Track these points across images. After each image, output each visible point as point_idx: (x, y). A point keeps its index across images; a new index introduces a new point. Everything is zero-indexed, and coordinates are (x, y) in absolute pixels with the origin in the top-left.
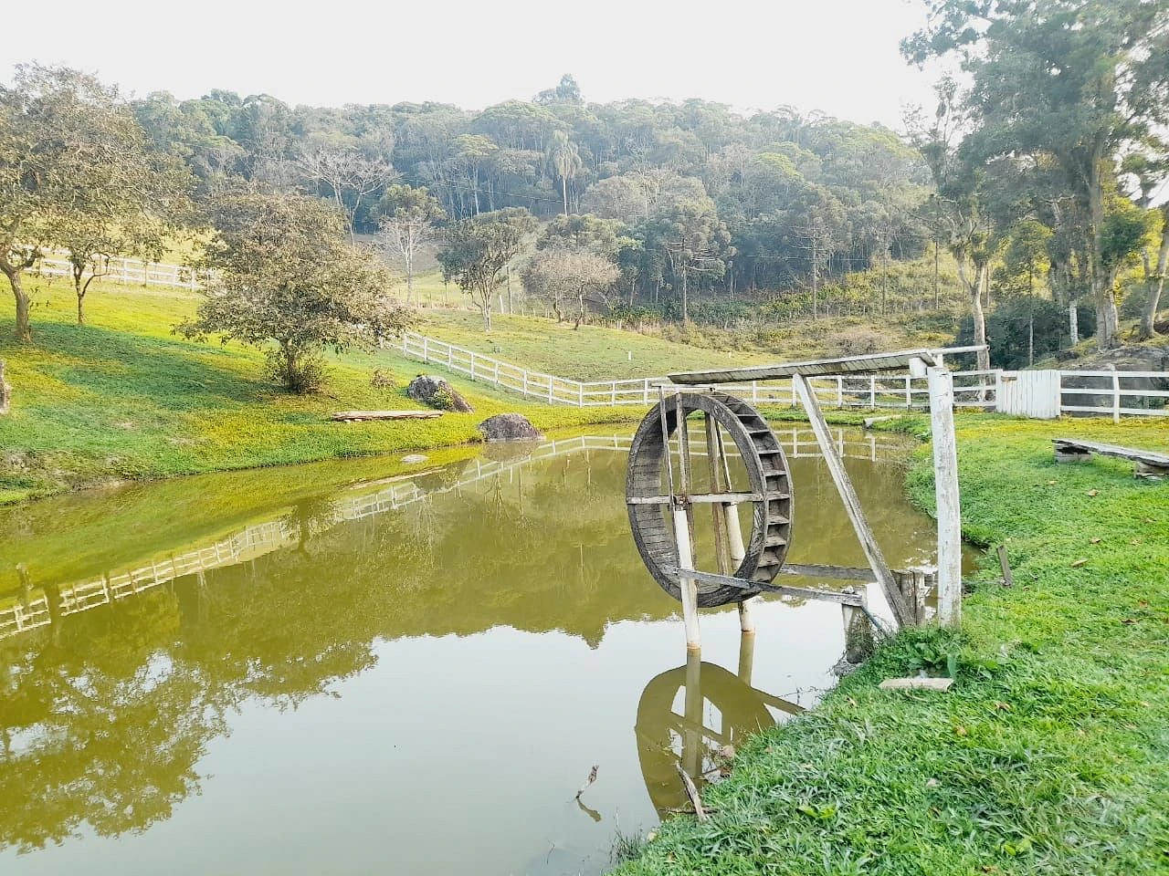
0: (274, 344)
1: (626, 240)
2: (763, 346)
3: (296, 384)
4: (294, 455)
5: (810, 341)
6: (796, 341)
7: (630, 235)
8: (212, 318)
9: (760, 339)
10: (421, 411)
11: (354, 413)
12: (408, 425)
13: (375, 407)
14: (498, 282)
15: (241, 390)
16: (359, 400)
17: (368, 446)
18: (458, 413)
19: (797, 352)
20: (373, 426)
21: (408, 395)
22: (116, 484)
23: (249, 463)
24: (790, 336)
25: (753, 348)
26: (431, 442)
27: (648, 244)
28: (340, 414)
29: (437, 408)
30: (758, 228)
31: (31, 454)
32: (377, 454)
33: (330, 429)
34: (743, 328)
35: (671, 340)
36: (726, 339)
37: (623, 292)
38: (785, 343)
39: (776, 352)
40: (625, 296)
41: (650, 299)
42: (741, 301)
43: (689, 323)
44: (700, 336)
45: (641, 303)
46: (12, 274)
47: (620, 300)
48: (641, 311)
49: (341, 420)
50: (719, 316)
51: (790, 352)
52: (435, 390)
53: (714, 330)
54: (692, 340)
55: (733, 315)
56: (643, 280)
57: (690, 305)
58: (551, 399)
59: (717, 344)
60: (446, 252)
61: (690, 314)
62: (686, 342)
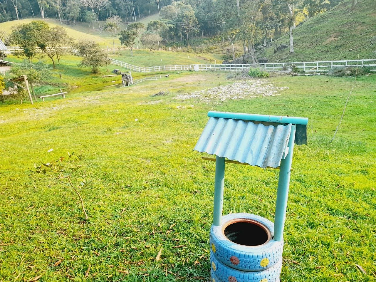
0: (92, 66)
1: (170, 25)
2: (209, 51)
3: (95, 72)
4: (97, 82)
5: (221, 49)
6: (218, 50)
7: (171, 24)
8: (83, 63)
9: (208, 50)
10: (114, 75)
11: (104, 76)
12: (113, 77)
13: (108, 75)
14: (134, 44)
15: (87, 73)
16: (105, 74)
20: (108, 78)
21: (113, 73)
22: (76, 87)
23: (91, 84)
24: (216, 48)
25: (206, 52)
26: (116, 80)
27: (177, 26)
28: (102, 76)
29: (118, 74)
30: (208, 17)
31: (66, 83)
32: (108, 82)
33: (101, 78)
34: (204, 47)
35: (184, 52)
36: (199, 50)
37: (172, 39)
38: (215, 50)
39: (212, 53)
40: (173, 40)
41: (180, 40)
42: (205, 38)
43: (189, 46)
44: (192, 50)
45: (177, 41)
46: (51, 58)
47: (171, 41)
48: (177, 44)
49: (103, 77)
50: (198, 43)
51: (216, 52)
52: (117, 71)
53: (197, 48)
54: (190, 51)
55: (202, 43)
56: (176, 35)
57: (190, 41)
58: (140, 71)
59: (197, 52)
60: (121, 37)
61: (190, 44)
62: (188, 52)
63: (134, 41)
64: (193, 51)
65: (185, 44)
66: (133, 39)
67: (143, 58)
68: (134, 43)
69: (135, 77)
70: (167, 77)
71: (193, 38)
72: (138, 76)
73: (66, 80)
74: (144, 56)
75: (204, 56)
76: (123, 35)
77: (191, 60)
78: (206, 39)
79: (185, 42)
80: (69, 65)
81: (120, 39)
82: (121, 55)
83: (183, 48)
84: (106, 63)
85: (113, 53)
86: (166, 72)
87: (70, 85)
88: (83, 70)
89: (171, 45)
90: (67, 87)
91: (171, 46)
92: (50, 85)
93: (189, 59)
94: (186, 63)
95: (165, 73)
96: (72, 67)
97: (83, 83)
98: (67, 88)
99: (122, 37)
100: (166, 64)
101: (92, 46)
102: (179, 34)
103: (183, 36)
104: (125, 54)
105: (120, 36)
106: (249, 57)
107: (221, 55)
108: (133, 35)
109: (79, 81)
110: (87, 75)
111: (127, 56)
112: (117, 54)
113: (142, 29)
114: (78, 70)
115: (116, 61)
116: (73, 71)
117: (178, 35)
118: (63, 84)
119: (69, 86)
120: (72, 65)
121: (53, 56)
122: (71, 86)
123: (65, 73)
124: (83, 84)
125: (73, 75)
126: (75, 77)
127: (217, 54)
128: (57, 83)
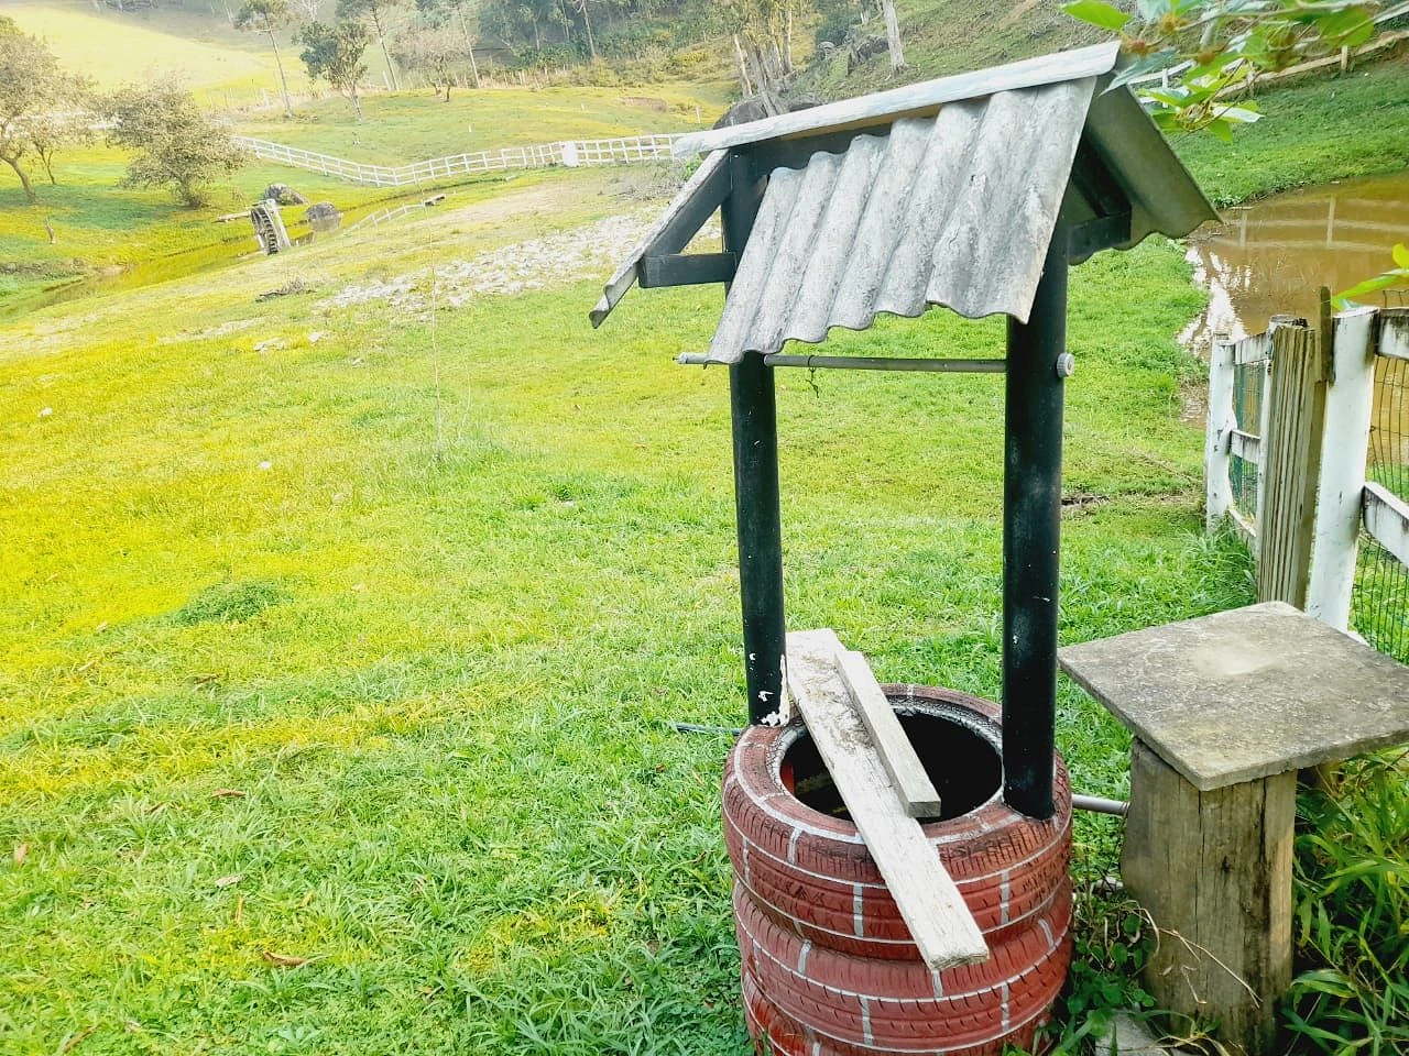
2: (677, 74)
3: (194, 203)
4: (199, 244)
6: (710, 64)
8: (135, 175)
9: (674, 67)
11: (228, 217)
14: (360, 72)
15: (162, 212)
16: (233, 207)
17: (239, 234)
18: (297, 206)
19: (711, 75)
20: (242, 222)
21: (265, 199)
22: (118, 269)
24: (704, 59)
25: (666, 77)
28: (222, 218)
29: (284, 204)
31: (75, 260)
32: (245, 237)
33: (216, 227)
34: (656, 57)
35: (579, 83)
36: (639, 72)
37: (529, 35)
38: (699, 67)
39: (690, 78)
40: (531, 41)
41: (561, 38)
42: (657, 22)
43: (598, 60)
44: (611, 72)
45: (550, 44)
46: (12, 163)
47: (524, 46)
48: (551, 53)
49: (223, 221)
50: (634, 45)
51: (704, 76)
52: (279, 193)
53: (629, 62)
54: (601, 80)
55: (650, 42)
56: (544, 19)
57: (602, 37)
58: (378, 182)
59: (630, 79)
60: (307, 52)
61: (604, 50)
62: (594, 83)
63: (361, 61)
64: (613, 79)
65: (583, 52)
66: (356, 54)
67: (401, 127)
68: (364, 69)
69: (355, 208)
70: (429, 204)
71: (611, 29)
72: (364, 205)
73: (73, 247)
74: (407, 119)
75: (655, 96)
76: (314, 42)
77: (589, 117)
78: (666, 26)
79: (582, 43)
80: (97, 186)
81: (304, 57)
82: (316, 120)
83: (574, 68)
84: (229, 166)
85: (287, 117)
86: (470, 179)
87: (90, 266)
88: (145, 200)
89: (527, 60)
90: (78, 274)
91: (528, 64)
92: (12, 271)
93: (582, 116)
94: (567, 131)
95: (466, 184)
96: (105, 194)
97: (146, 253)
98: (80, 277)
99: (312, 50)
100: (488, 144)
101: (161, 104)
102: (549, 16)
103: (571, 22)
104: (334, 116)
105: (301, 48)
106: (787, 91)
107: (724, 83)
108: (353, 36)
109: (126, 246)
110: (161, 217)
111: (339, 123)
112: (301, 118)
113: (392, 7)
114: (126, 202)
115: (285, 150)
116: (105, 208)
117: (547, 17)
118: (63, 264)
119: (89, 270)
120: (106, 182)
121: (19, 155)
122: (96, 269)
123: (76, 219)
124: (146, 257)
125: (105, 224)
126: (112, 231)
127: (708, 81)
128: (39, 262)
